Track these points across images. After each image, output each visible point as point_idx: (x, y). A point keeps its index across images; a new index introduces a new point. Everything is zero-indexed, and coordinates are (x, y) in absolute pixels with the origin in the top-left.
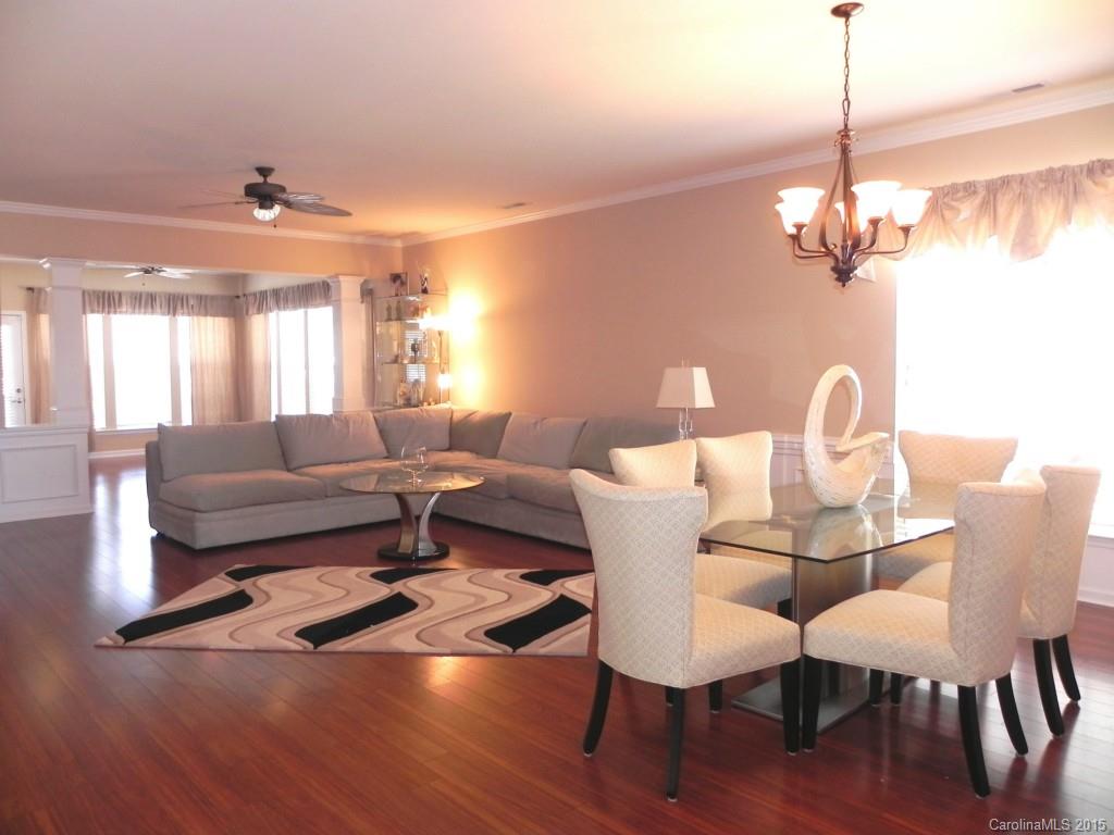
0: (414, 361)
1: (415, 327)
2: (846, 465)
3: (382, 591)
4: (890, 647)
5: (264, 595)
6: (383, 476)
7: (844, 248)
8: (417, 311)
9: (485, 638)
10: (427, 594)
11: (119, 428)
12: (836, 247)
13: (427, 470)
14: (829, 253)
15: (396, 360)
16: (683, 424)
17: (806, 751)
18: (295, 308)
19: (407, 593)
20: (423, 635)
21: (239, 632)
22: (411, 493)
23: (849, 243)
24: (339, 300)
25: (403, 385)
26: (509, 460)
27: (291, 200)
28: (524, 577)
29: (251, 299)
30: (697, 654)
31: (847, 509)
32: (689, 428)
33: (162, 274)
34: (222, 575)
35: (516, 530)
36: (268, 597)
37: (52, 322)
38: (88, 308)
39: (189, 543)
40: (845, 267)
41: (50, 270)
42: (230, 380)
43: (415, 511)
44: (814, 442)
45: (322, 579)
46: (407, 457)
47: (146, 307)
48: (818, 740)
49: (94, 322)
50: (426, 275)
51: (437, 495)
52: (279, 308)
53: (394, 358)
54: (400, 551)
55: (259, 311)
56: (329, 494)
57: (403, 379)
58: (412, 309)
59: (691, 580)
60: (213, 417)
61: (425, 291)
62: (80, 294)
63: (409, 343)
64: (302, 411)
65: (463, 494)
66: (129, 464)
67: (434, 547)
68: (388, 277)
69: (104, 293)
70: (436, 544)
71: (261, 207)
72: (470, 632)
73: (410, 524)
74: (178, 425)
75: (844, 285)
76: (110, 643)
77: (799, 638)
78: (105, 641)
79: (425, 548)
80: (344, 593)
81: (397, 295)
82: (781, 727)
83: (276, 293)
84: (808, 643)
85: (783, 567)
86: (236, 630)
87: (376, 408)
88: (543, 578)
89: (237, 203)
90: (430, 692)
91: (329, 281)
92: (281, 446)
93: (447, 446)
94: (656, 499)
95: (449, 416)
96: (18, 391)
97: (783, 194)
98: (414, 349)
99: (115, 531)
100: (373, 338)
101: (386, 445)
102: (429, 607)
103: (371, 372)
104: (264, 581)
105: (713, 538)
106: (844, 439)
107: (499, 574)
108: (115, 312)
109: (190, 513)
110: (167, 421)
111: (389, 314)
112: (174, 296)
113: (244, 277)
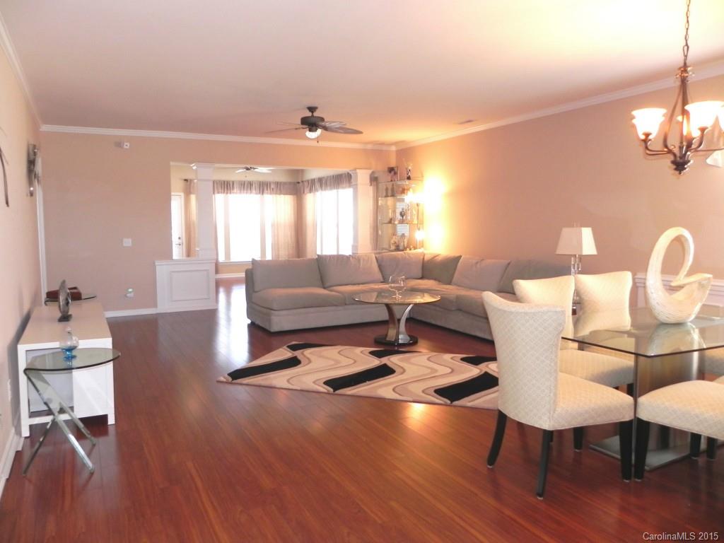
0: (402, 222)
1: (403, 200)
2: (679, 295)
3: (375, 362)
4: (697, 417)
5: (307, 360)
6: (380, 293)
7: (681, 148)
8: (403, 191)
9: (434, 393)
10: (402, 366)
11: (232, 260)
12: (675, 147)
13: (406, 290)
14: (670, 152)
15: (390, 221)
16: (574, 265)
17: (637, 480)
18: (331, 189)
19: (389, 364)
20: (396, 390)
21: (294, 379)
22: (396, 304)
23: (685, 144)
24: (357, 185)
25: (394, 237)
26: (459, 286)
27: (327, 125)
28: (463, 359)
29: (306, 184)
30: (559, 410)
31: (678, 325)
32: (578, 268)
33: (256, 170)
34: (285, 347)
35: (461, 330)
36: (310, 361)
37: (197, 199)
38: (216, 191)
39: (267, 328)
40: (681, 161)
41: (196, 170)
42: (293, 233)
43: (398, 316)
44: (654, 279)
45: (341, 353)
46: (393, 282)
47: (247, 190)
48: (646, 474)
49: (219, 199)
50: (410, 168)
51: (411, 306)
52: (322, 190)
53: (388, 220)
54: (388, 339)
55: (311, 191)
56: (347, 303)
57: (394, 234)
58: (401, 189)
59: (556, 363)
60: (284, 255)
61: (409, 178)
62: (211, 184)
63: (398, 211)
64: (334, 253)
65: (427, 306)
66: (236, 282)
67: (408, 338)
68: (386, 169)
69: (224, 182)
70: (409, 336)
71: (310, 131)
72: (425, 390)
73: (394, 323)
74: (263, 259)
75: (680, 173)
76: (225, 380)
77: (633, 407)
78: (222, 379)
79: (403, 338)
80: (353, 361)
81: (392, 181)
82: (620, 463)
83: (320, 180)
84: (639, 410)
85: (629, 361)
86: (291, 378)
87: (378, 251)
88: (475, 361)
89: (296, 129)
90: (406, 427)
91: (350, 172)
92: (320, 273)
93: (420, 276)
94: (533, 311)
95: (422, 257)
96: (179, 238)
97: (635, 113)
98: (402, 214)
99: (229, 319)
100: (377, 208)
101: (382, 274)
102: (402, 373)
103: (376, 228)
104: (308, 352)
105: (586, 341)
106: (678, 277)
107: (448, 357)
108: (230, 193)
109: (268, 311)
110: (258, 258)
111: (387, 192)
112: (262, 182)
113: (302, 171)
